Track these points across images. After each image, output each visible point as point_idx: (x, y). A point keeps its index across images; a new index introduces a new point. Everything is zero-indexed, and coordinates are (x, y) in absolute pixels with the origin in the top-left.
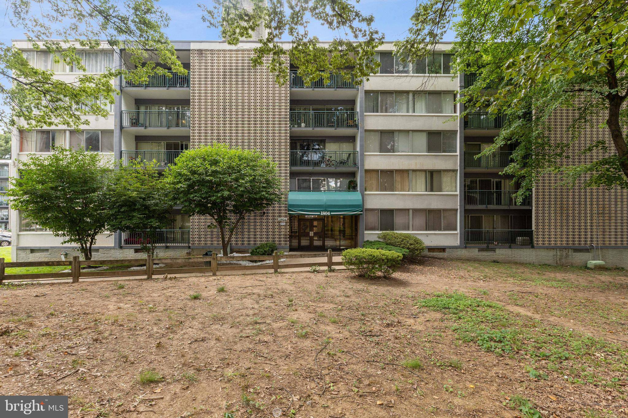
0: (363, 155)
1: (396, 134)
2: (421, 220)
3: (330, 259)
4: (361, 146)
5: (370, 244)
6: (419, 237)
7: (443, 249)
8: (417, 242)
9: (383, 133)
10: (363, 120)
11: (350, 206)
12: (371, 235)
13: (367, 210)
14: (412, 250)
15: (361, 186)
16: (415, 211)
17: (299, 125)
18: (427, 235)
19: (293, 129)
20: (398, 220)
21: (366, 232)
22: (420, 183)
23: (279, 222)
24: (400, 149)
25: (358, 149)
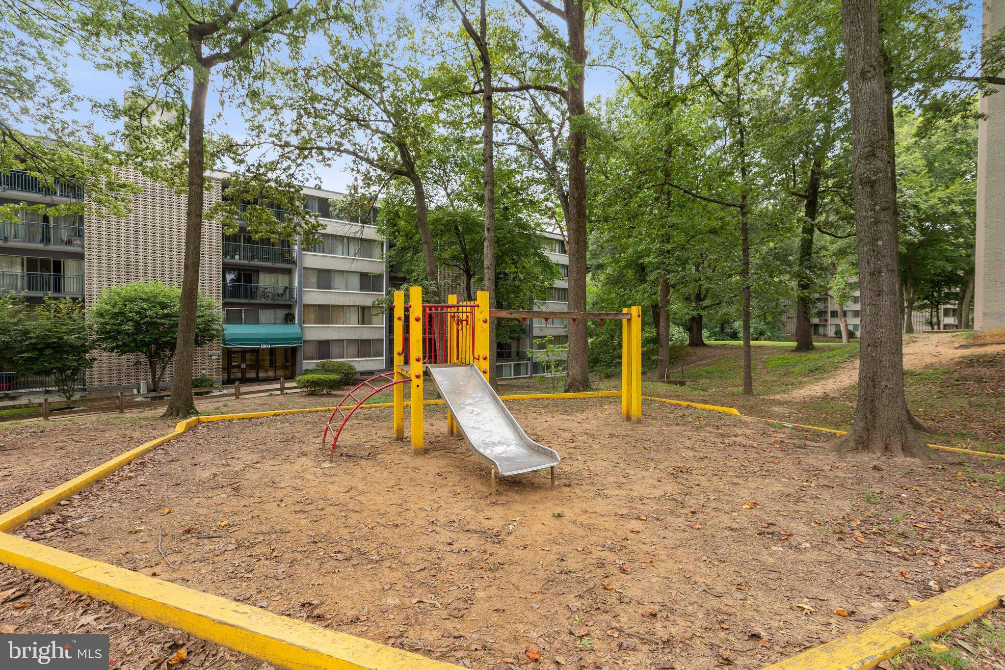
0: (301, 291)
1: (332, 274)
2: (353, 349)
3: (283, 385)
4: (300, 282)
5: (307, 371)
6: (352, 364)
7: (371, 373)
8: (351, 368)
9: (320, 271)
10: (301, 259)
11: (290, 339)
12: (309, 364)
13: (305, 341)
14: (347, 375)
15: (299, 319)
16: (349, 341)
17: (233, 258)
18: (359, 361)
19: (226, 260)
20: (334, 350)
21: (304, 362)
22: (354, 316)
23: (210, 356)
24: (336, 286)
25: (296, 284)
